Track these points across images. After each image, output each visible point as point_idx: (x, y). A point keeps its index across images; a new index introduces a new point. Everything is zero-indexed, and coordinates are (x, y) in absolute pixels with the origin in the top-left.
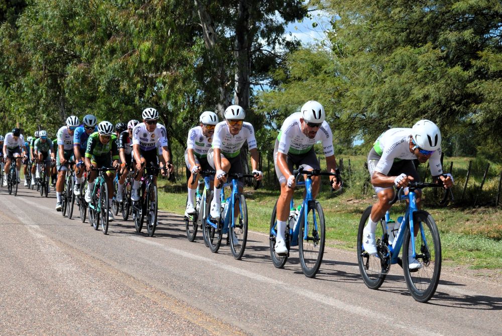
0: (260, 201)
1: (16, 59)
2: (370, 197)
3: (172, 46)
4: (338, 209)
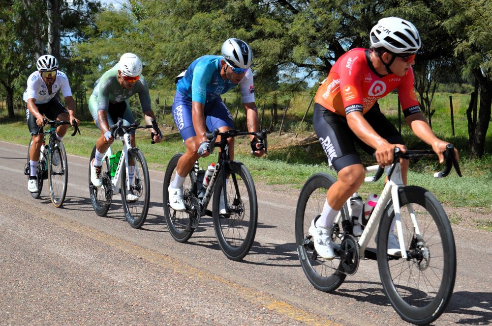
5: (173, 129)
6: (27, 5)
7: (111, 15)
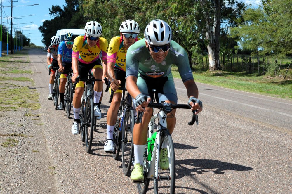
0: (226, 77)
1: (111, 10)
2: (278, 76)
3: (186, 5)
4: (264, 81)
5: (285, 78)
6: (203, 5)
7: (252, 11)
